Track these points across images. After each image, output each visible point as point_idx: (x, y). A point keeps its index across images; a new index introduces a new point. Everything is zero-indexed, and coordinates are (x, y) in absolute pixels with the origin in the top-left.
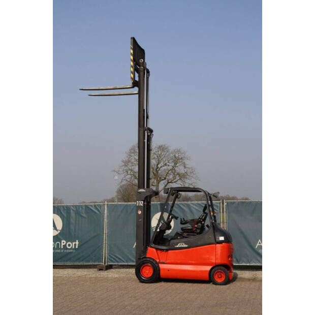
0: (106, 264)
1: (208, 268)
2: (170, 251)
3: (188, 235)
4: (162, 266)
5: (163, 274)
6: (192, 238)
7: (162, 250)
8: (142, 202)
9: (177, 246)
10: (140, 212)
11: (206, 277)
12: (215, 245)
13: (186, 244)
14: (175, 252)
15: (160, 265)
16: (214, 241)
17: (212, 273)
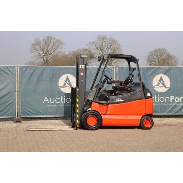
0: (19, 117)
1: (139, 117)
2: (109, 105)
3: (121, 92)
4: (103, 117)
5: (104, 123)
6: (127, 95)
7: (103, 104)
8: (84, 65)
9: (116, 101)
10: (82, 74)
11: (138, 124)
12: (144, 100)
13: (122, 99)
14: (114, 106)
15: (102, 116)
16: (143, 97)
17: (142, 120)
